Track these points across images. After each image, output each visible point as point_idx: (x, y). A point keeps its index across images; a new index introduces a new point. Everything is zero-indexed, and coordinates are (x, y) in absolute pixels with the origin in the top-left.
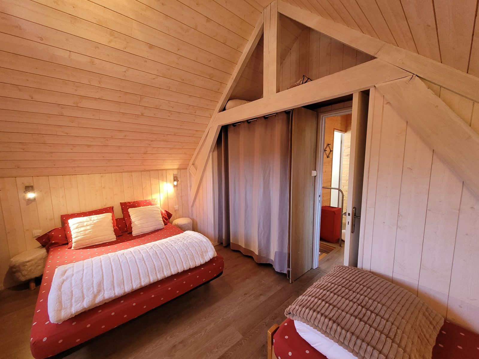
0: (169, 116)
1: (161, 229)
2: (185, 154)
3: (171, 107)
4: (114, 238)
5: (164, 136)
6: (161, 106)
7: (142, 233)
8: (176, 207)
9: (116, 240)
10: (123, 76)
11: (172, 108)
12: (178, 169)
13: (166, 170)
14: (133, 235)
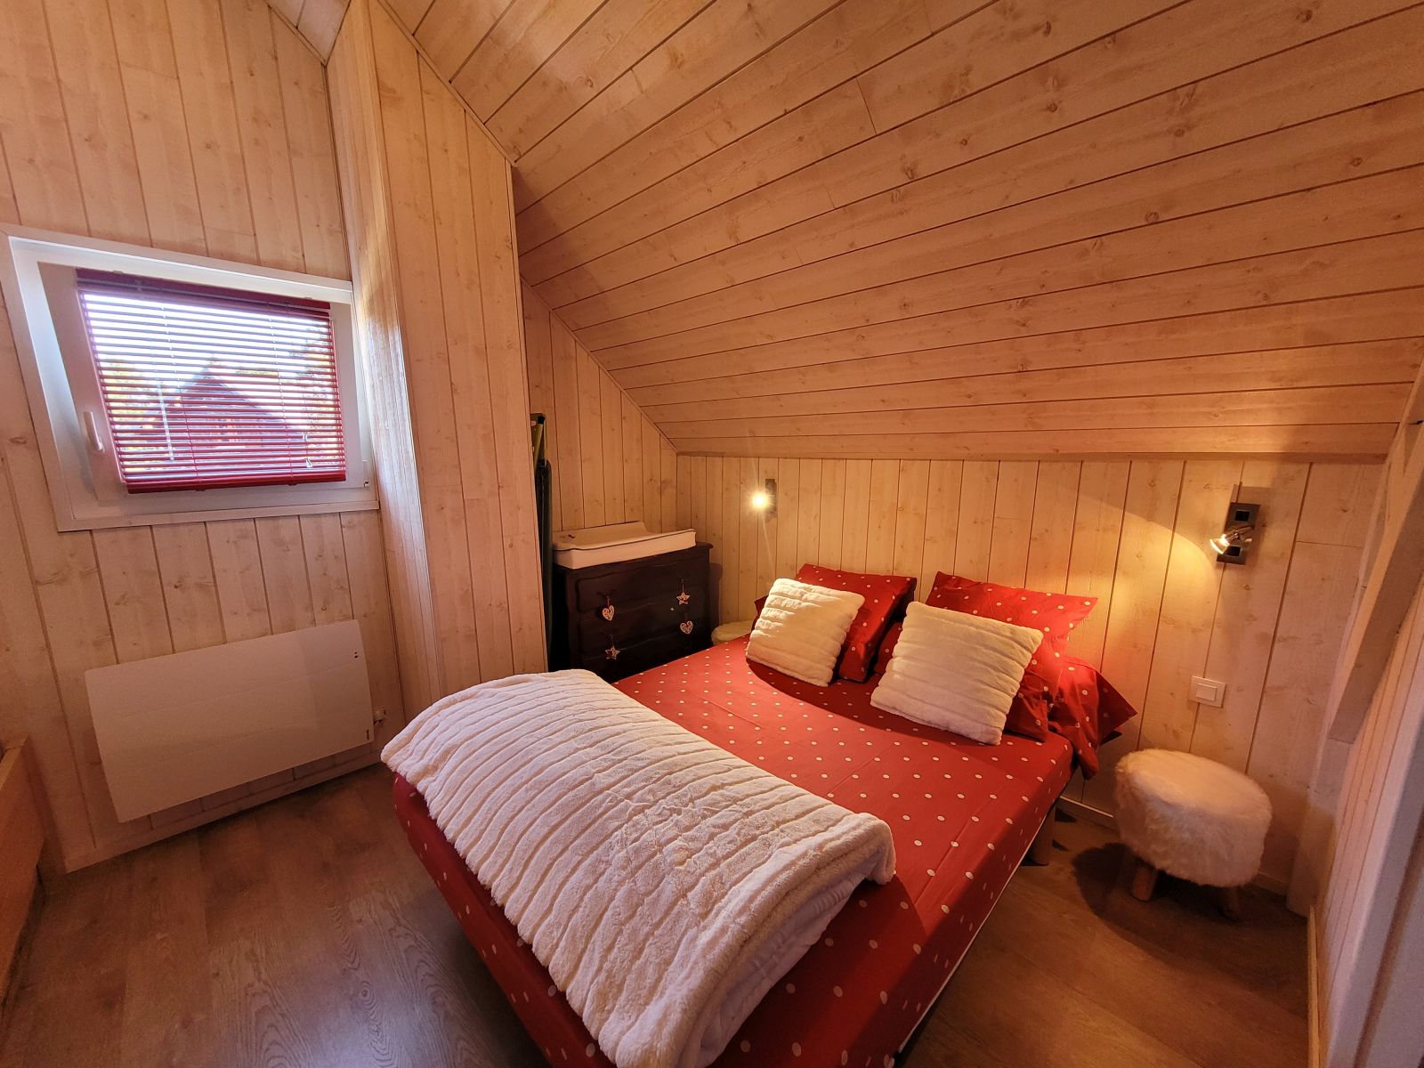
0: (1052, 108)
1: (976, 742)
2: (1316, 341)
3: (1036, 29)
4: (821, 679)
5: (1084, 254)
6: (968, 70)
7: (895, 708)
8: (1207, 685)
9: (827, 685)
10: (757, 34)
11: (1040, 33)
12: (1286, 458)
13: (1186, 458)
14: (872, 703)
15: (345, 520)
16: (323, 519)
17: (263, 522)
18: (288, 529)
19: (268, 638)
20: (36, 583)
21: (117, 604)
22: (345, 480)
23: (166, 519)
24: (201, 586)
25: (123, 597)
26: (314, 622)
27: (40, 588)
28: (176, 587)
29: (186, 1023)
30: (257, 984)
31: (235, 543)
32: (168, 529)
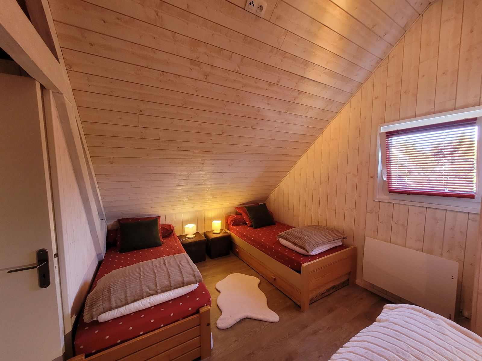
15: (471, 216)
16: (459, 214)
17: (430, 209)
18: (440, 214)
19: (420, 253)
20: (367, 212)
21: (381, 223)
22: (474, 198)
23: (398, 202)
24: (403, 225)
25: (382, 221)
26: (442, 255)
27: (367, 213)
28: (396, 223)
29: (329, 329)
30: (342, 339)
31: (417, 214)
32: (398, 205)
